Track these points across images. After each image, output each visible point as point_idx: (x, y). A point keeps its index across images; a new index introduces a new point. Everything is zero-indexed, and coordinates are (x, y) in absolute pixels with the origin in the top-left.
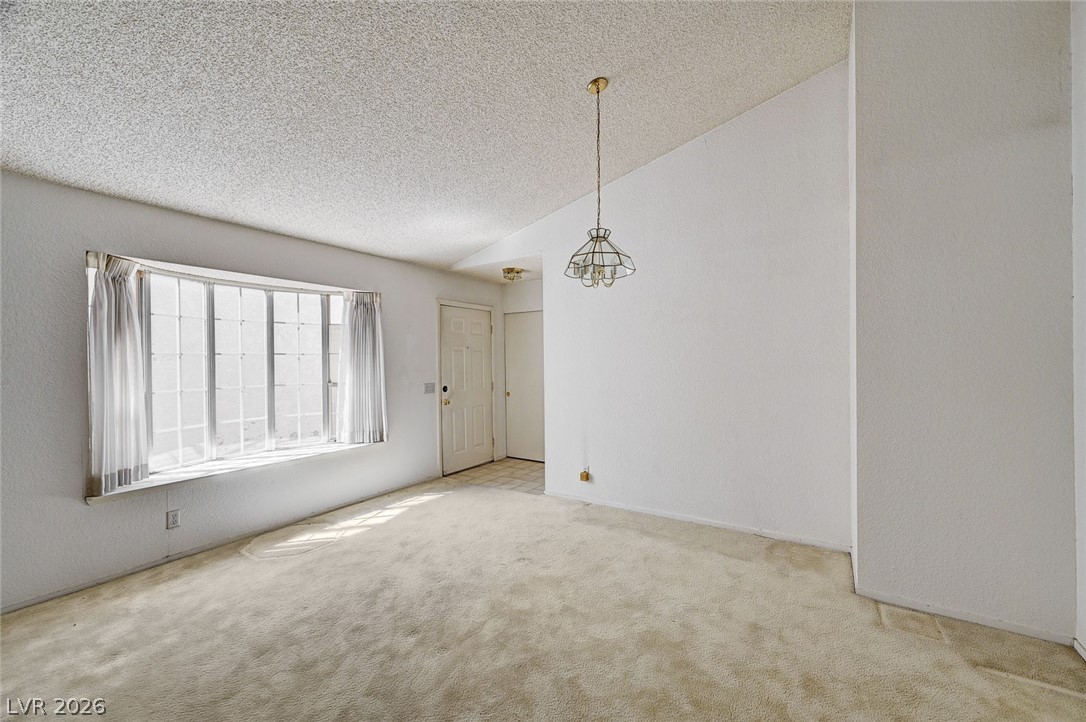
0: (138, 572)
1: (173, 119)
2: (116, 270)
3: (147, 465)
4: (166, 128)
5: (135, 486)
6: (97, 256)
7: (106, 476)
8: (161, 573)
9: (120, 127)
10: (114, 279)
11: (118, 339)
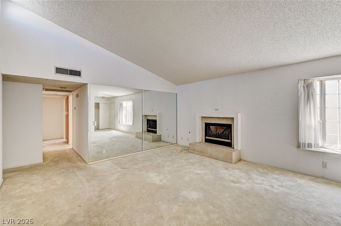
0: (312, 176)
1: (302, 35)
2: (307, 83)
3: (319, 144)
4: (303, 39)
5: (313, 149)
6: (301, 81)
7: (302, 143)
8: (317, 179)
9: (293, 45)
10: (307, 86)
11: (308, 104)
